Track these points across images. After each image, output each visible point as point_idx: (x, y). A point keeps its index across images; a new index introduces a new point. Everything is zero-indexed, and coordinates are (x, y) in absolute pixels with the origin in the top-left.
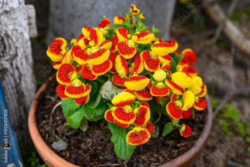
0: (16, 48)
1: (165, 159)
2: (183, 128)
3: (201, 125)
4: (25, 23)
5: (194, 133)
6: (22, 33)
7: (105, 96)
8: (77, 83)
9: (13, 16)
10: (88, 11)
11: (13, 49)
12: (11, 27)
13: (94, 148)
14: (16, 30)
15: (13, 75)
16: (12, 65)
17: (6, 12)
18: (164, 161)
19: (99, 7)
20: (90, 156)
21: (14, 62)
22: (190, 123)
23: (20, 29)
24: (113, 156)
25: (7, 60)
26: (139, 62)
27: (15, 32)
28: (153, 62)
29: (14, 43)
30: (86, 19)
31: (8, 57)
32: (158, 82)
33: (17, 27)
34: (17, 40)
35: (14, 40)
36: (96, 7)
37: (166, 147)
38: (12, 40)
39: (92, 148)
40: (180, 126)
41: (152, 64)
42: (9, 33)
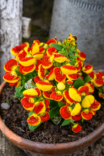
0: (11, 42)
1: (53, 141)
2: (75, 126)
3: (92, 129)
4: (17, 28)
5: (84, 132)
6: (14, 34)
7: (26, 87)
8: (13, 73)
9: (12, 23)
10: (64, 31)
11: (9, 41)
12: (9, 29)
13: (22, 115)
14: (12, 31)
15: (6, 56)
16: (7, 50)
17: (8, 19)
18: (52, 142)
19: (70, 30)
20: (17, 119)
21: (8, 50)
22: (87, 124)
23: (14, 31)
24: (26, 125)
25: (5, 47)
26: (51, 73)
27: (11, 32)
28: (59, 76)
29: (10, 38)
30: (62, 35)
31: (5, 46)
32: (58, 90)
33: (13, 30)
34: (12, 37)
35: (10, 36)
36: (68, 29)
37: (60, 133)
38: (9, 36)
39: (21, 115)
40: (74, 124)
41: (58, 77)
42: (8, 32)
